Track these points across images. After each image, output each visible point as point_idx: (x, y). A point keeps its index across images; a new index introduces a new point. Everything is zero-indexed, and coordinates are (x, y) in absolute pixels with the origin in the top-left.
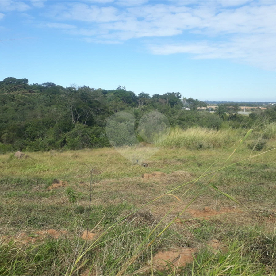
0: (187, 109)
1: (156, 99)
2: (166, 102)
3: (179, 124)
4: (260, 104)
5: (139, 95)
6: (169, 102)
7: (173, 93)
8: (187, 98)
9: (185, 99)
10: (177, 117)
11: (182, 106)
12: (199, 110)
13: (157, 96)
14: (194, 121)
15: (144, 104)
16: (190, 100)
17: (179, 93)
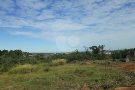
0: (25, 56)
1: (11, 52)
2: (15, 54)
3: (21, 62)
4: (52, 53)
5: (3, 50)
6: (17, 53)
7: (19, 50)
8: (25, 52)
9: (23, 52)
10: (20, 59)
11: (23, 55)
12: (29, 56)
13: (11, 51)
14: (27, 61)
15: (6, 54)
16: (26, 53)
17: (21, 50)
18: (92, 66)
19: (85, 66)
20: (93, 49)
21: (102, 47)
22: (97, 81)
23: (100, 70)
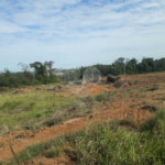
18: (34, 94)
19: (22, 95)
20: (36, 68)
21: (50, 64)
22: (38, 116)
23: (46, 99)
